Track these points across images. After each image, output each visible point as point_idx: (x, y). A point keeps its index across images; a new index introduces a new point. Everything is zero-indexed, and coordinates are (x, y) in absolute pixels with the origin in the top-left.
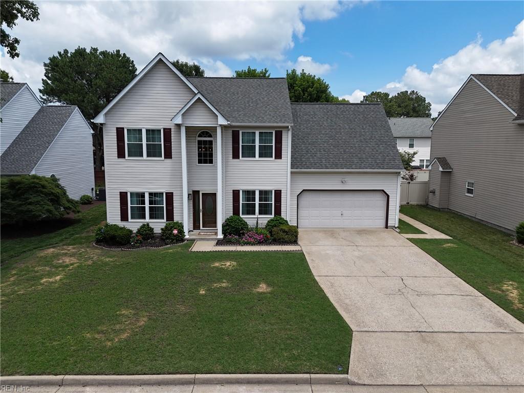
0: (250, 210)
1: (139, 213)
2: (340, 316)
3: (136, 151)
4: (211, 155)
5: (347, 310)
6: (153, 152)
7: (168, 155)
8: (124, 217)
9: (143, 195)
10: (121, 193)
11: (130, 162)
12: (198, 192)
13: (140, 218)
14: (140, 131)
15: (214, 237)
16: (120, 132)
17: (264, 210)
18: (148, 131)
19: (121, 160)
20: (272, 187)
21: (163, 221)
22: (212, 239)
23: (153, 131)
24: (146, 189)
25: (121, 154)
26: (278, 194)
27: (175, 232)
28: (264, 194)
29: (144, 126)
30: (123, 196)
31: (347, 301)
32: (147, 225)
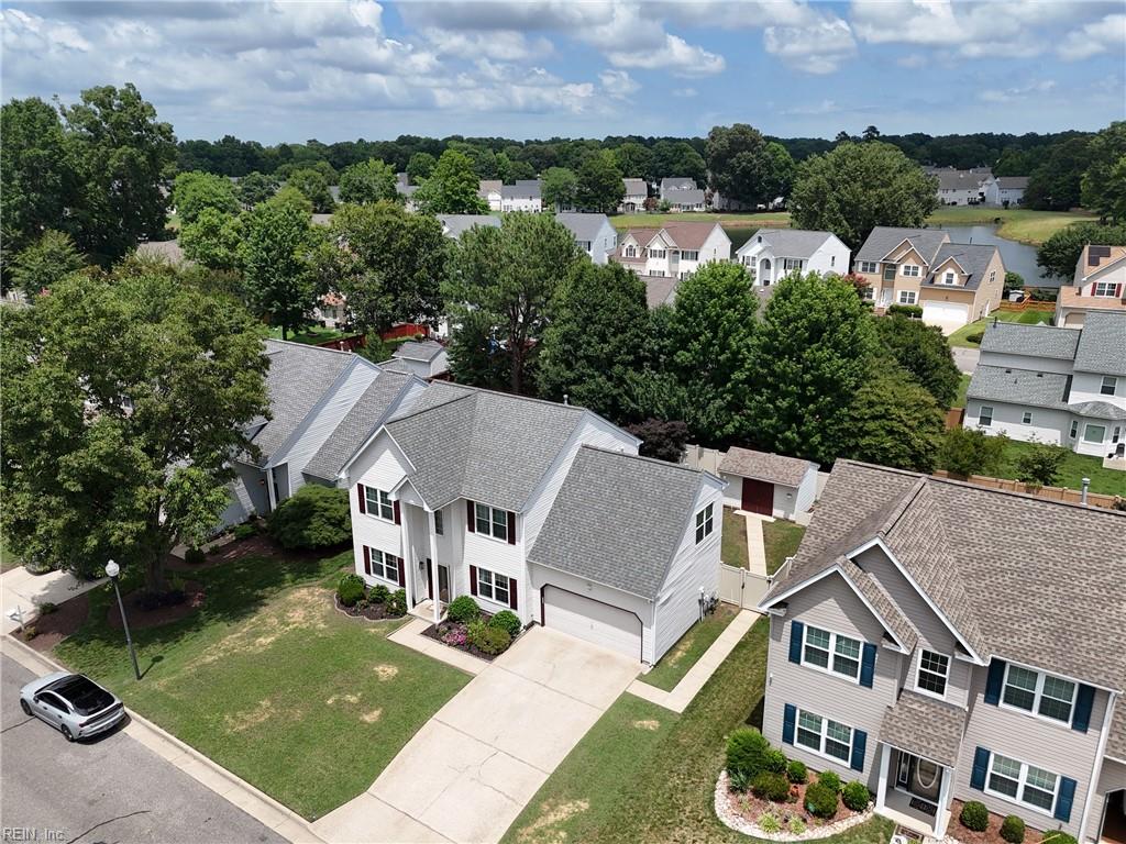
0: (487, 591)
1: (379, 571)
3: (373, 509)
4: (442, 526)
6: (386, 514)
7: (398, 521)
8: (367, 570)
9: (381, 553)
10: (365, 546)
11: (369, 518)
13: (379, 574)
14: (375, 491)
16: (360, 488)
17: (501, 596)
18: (383, 493)
19: (362, 515)
20: (508, 575)
21: (396, 584)
22: (430, 622)
24: (383, 548)
25: (362, 509)
26: (514, 583)
27: (395, 605)
28: (500, 579)
29: (380, 487)
30: (366, 549)
32: (381, 584)
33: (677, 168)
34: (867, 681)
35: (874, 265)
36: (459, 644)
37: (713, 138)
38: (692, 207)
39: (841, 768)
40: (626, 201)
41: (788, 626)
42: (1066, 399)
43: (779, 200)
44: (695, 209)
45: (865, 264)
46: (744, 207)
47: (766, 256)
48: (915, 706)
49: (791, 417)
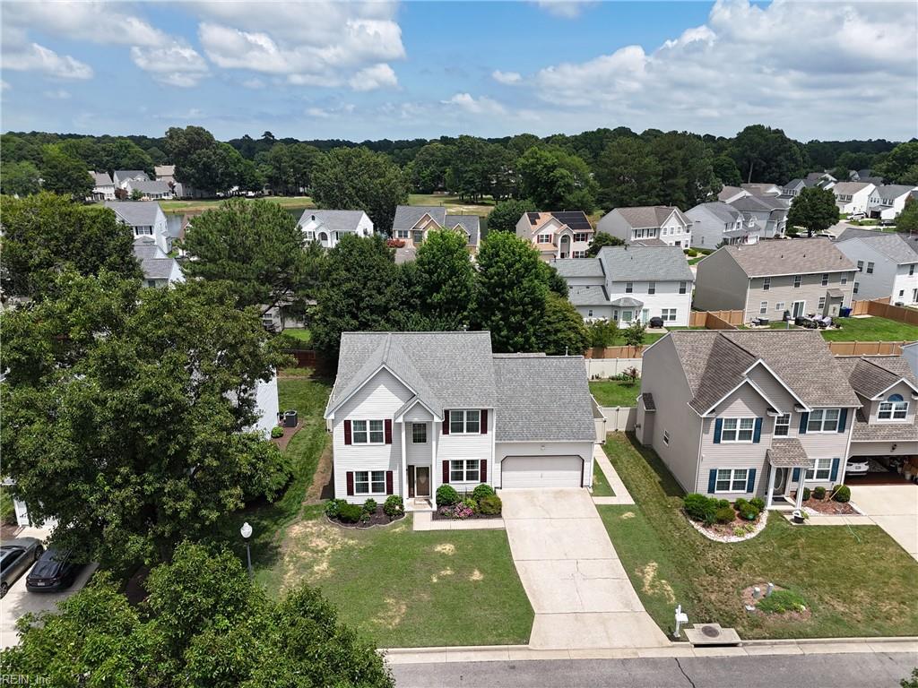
0: (458, 477)
1: (364, 489)
2: (528, 601)
3: (361, 438)
4: (425, 435)
5: (534, 595)
6: (376, 438)
7: (389, 441)
8: (350, 492)
9: (366, 473)
10: (348, 473)
11: (355, 447)
12: (413, 466)
13: (363, 492)
14: (365, 422)
15: (430, 509)
16: (347, 424)
17: (471, 476)
18: (371, 422)
19: (347, 446)
20: (479, 458)
21: (383, 494)
22: (428, 511)
23: (376, 422)
24: (370, 468)
25: (348, 441)
26: (484, 463)
27: (397, 508)
28: (471, 463)
29: (368, 418)
30: (349, 475)
31: (534, 587)
32: (370, 498)
33: (125, 161)
34: (757, 440)
35: (406, 232)
36: (469, 516)
37: (171, 137)
38: (161, 195)
39: (742, 494)
40: (95, 191)
41: (713, 423)
42: (608, 299)
43: (236, 188)
44: (163, 197)
45: (400, 232)
46: (206, 195)
47: (322, 230)
48: (778, 445)
49: (520, 328)
